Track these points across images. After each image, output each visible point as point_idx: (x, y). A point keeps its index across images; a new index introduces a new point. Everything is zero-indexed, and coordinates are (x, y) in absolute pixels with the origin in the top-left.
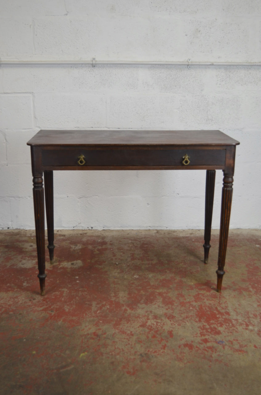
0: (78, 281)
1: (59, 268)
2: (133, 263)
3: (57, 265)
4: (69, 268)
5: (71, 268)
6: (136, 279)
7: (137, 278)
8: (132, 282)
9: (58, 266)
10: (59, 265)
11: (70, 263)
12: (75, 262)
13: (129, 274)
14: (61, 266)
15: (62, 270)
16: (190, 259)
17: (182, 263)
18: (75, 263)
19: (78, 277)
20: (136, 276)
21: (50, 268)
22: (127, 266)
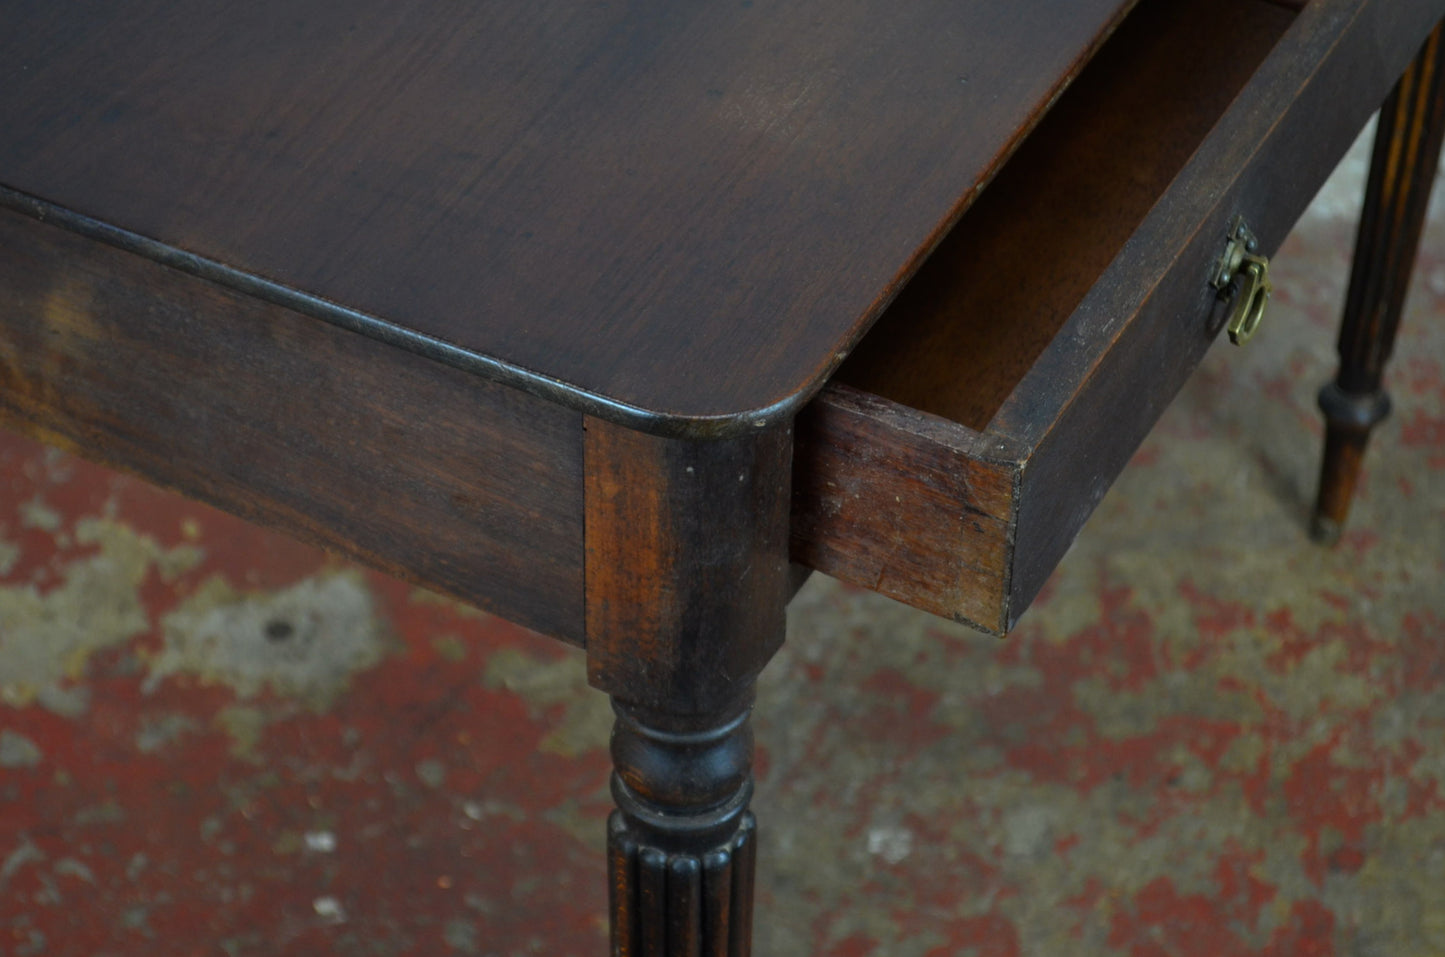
0: (326, 906)
1: (149, 686)
2: (861, 633)
3: (132, 643)
4: (245, 690)
5: (266, 696)
6: (886, 879)
7: (899, 868)
8: (842, 928)
9: (142, 653)
10: (153, 641)
11: (254, 618)
12: (301, 599)
13: (818, 798)
14: (167, 663)
15: (176, 724)
16: (1404, 576)
17: (1335, 649)
18: (302, 622)
19: (324, 842)
20: (886, 841)
21: (67, 683)
22: (801, 676)
